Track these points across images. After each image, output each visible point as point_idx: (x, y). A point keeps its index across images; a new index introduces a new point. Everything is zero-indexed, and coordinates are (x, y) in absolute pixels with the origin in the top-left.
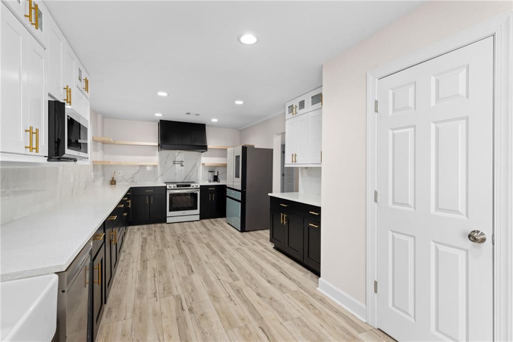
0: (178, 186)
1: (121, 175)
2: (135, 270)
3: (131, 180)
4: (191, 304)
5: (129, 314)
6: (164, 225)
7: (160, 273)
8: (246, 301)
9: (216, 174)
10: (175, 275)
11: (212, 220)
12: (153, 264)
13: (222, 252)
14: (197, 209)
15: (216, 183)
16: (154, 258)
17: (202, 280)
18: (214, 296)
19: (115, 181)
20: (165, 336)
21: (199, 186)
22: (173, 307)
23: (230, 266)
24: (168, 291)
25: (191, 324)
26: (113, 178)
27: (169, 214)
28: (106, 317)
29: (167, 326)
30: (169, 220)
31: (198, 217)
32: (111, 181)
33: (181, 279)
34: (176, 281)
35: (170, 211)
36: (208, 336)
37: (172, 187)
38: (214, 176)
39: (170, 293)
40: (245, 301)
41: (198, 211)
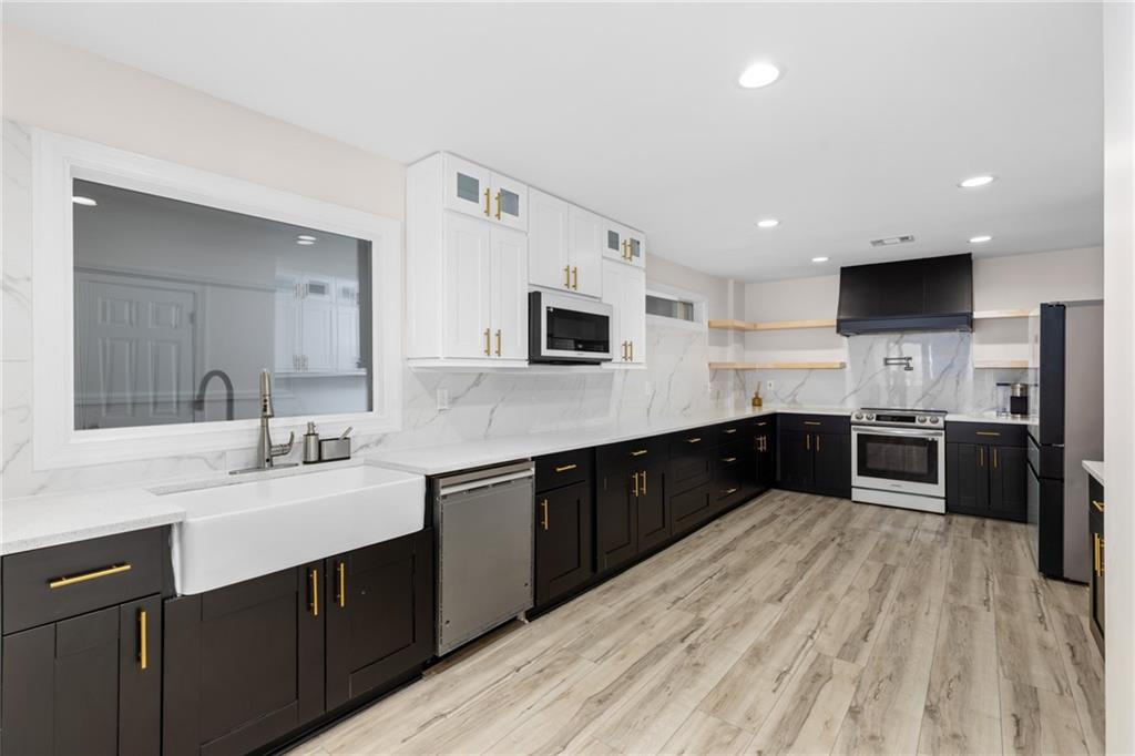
0: (878, 418)
1: (772, 388)
2: (697, 557)
3: (790, 398)
4: (705, 640)
5: (621, 605)
6: (845, 503)
7: (725, 577)
8: (805, 701)
9: (1018, 394)
10: (743, 590)
11: (989, 523)
12: (733, 560)
13: (902, 596)
14: (935, 481)
15: (1019, 420)
16: (747, 552)
17: (776, 621)
18: (757, 655)
19: (760, 400)
20: (620, 653)
21: (941, 424)
22: (676, 628)
23: (877, 628)
24: (700, 604)
25: (665, 664)
26: (757, 394)
27: (856, 480)
28: (599, 593)
29: (637, 645)
30: (857, 495)
31: (940, 506)
32: (754, 400)
33: (744, 600)
34: (731, 599)
35: (859, 474)
36: (664, 694)
37: (864, 420)
38: (1013, 399)
39: (699, 609)
40: (803, 699)
41: (939, 489)
